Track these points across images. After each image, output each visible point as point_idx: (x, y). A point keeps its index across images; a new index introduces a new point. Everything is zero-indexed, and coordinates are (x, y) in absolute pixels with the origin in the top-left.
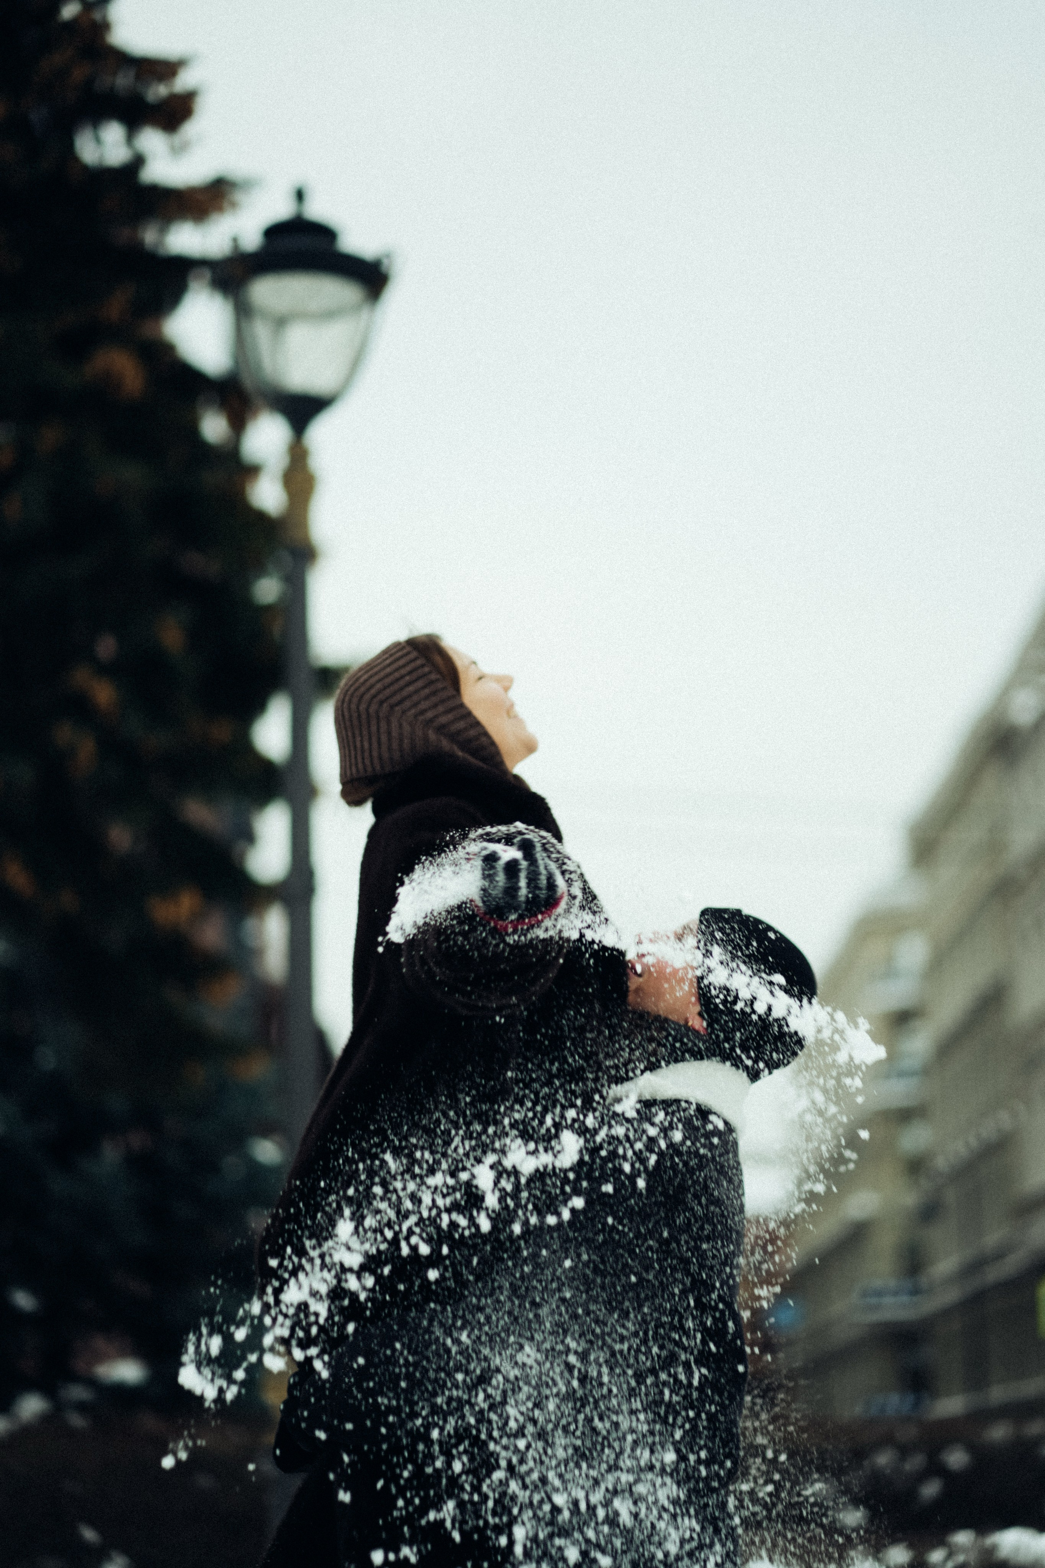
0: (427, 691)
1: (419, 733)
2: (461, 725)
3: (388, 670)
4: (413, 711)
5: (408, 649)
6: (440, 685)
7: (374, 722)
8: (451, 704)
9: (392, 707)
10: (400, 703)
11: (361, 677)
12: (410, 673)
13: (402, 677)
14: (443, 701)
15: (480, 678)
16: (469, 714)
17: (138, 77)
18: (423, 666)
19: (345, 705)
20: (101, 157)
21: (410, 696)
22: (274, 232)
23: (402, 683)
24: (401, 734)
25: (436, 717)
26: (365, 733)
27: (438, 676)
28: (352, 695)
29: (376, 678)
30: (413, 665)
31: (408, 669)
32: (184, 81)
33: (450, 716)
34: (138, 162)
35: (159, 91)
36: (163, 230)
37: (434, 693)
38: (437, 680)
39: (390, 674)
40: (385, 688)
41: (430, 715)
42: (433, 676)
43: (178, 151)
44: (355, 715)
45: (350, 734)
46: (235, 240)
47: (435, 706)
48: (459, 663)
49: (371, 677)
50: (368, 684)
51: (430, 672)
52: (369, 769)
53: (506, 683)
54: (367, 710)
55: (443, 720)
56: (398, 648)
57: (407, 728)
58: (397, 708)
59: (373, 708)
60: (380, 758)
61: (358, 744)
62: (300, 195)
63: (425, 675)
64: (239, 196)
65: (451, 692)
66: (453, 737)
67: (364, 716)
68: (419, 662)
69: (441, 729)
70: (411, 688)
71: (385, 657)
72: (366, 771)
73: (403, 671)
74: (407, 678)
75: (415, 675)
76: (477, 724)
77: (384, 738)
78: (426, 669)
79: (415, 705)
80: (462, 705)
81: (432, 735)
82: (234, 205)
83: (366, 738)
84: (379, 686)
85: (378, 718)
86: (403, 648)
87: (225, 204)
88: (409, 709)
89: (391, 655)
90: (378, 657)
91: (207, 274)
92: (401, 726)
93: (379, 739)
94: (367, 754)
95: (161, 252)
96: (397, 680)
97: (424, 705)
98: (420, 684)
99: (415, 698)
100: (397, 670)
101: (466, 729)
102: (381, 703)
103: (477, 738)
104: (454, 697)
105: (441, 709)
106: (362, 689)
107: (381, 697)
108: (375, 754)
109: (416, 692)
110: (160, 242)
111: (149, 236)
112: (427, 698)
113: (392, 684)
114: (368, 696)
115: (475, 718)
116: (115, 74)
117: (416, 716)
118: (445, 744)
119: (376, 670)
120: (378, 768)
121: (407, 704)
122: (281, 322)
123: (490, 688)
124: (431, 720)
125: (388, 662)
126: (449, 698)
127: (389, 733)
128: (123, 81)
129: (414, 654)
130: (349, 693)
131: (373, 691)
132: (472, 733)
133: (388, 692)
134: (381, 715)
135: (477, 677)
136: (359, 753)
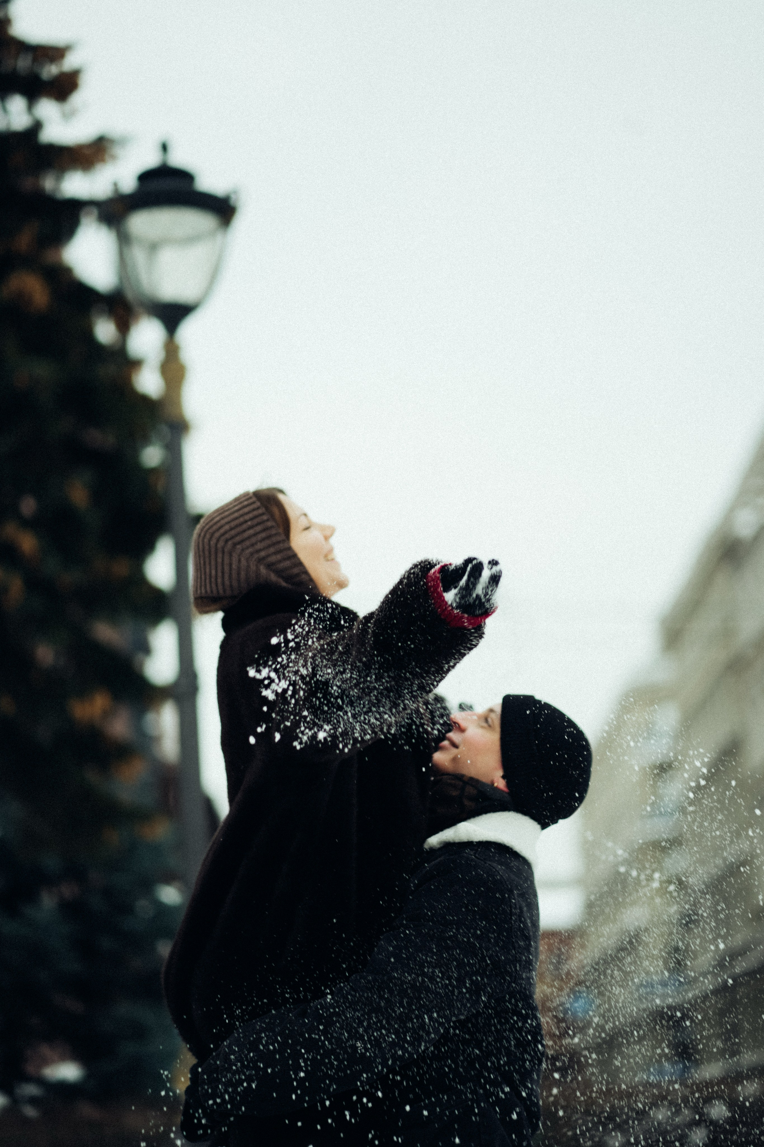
0: (263, 535)
1: (253, 568)
2: (287, 563)
3: (236, 515)
4: (251, 550)
5: (254, 499)
6: (274, 532)
7: (220, 555)
8: (281, 546)
9: (235, 545)
10: (240, 543)
11: (215, 517)
12: (251, 519)
13: (246, 521)
14: (274, 544)
15: (307, 529)
16: (295, 556)
17: (35, 60)
18: (263, 514)
19: (201, 539)
20: (9, 124)
21: (249, 538)
22: (145, 177)
23: (245, 526)
24: (239, 568)
25: (268, 556)
26: (213, 563)
27: (274, 524)
28: (207, 531)
29: (226, 520)
30: (255, 513)
31: (251, 515)
32: (70, 63)
33: (279, 557)
34: (37, 126)
35: (51, 71)
36: (59, 178)
37: (269, 537)
38: (272, 527)
39: (236, 518)
40: (231, 529)
41: (263, 554)
42: (269, 524)
43: (67, 116)
44: (207, 547)
45: (202, 562)
46: (115, 184)
47: (269, 546)
48: (292, 514)
49: (223, 519)
50: (219, 525)
51: (268, 520)
52: (215, 591)
53: (328, 533)
54: (216, 545)
55: (273, 559)
56: (247, 497)
57: (244, 562)
58: (238, 547)
59: (221, 544)
60: (223, 584)
61: (208, 570)
62: (164, 148)
63: (263, 522)
64: (117, 151)
65: (283, 537)
66: (279, 573)
67: (213, 550)
68: (260, 511)
69: (270, 566)
70: (251, 532)
71: (236, 504)
72: (212, 592)
73: (247, 517)
74: (249, 523)
75: (255, 521)
76: (300, 564)
77: (227, 569)
78: (265, 517)
79: (253, 545)
80: (290, 548)
81: (263, 570)
82: (114, 157)
83: (213, 567)
84: (227, 527)
85: (223, 552)
86: (251, 498)
87: (107, 157)
88: (247, 548)
89: (241, 503)
90: (231, 503)
91: (95, 212)
92: (239, 561)
93: (223, 569)
94: (213, 580)
95: (59, 196)
96: (241, 524)
97: (259, 546)
98: (259, 528)
99: (253, 540)
100: (242, 516)
101: (291, 568)
102: (227, 541)
103: (297, 575)
104: (284, 541)
105: (272, 550)
106: (215, 528)
107: (227, 536)
108: (219, 580)
109: (255, 534)
110: (57, 188)
111: (48, 184)
112: (263, 539)
113: (237, 526)
114: (217, 535)
115: (299, 559)
116: (16, 58)
117: (252, 554)
118: (273, 577)
119: (227, 513)
120: (221, 591)
121: (247, 543)
122: (153, 247)
123: (315, 535)
124: (264, 558)
125: (236, 508)
126: (279, 542)
127: (230, 565)
128: (23, 63)
129: (258, 504)
130: (205, 529)
131: (222, 531)
132: (296, 571)
133: (233, 532)
134: (226, 550)
135: (304, 527)
136: (208, 577)
